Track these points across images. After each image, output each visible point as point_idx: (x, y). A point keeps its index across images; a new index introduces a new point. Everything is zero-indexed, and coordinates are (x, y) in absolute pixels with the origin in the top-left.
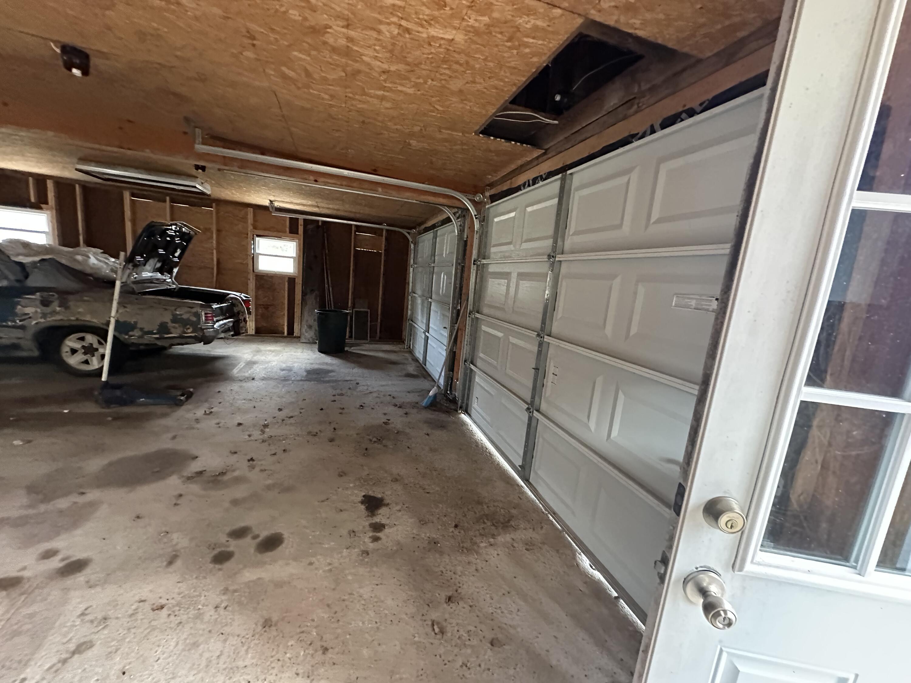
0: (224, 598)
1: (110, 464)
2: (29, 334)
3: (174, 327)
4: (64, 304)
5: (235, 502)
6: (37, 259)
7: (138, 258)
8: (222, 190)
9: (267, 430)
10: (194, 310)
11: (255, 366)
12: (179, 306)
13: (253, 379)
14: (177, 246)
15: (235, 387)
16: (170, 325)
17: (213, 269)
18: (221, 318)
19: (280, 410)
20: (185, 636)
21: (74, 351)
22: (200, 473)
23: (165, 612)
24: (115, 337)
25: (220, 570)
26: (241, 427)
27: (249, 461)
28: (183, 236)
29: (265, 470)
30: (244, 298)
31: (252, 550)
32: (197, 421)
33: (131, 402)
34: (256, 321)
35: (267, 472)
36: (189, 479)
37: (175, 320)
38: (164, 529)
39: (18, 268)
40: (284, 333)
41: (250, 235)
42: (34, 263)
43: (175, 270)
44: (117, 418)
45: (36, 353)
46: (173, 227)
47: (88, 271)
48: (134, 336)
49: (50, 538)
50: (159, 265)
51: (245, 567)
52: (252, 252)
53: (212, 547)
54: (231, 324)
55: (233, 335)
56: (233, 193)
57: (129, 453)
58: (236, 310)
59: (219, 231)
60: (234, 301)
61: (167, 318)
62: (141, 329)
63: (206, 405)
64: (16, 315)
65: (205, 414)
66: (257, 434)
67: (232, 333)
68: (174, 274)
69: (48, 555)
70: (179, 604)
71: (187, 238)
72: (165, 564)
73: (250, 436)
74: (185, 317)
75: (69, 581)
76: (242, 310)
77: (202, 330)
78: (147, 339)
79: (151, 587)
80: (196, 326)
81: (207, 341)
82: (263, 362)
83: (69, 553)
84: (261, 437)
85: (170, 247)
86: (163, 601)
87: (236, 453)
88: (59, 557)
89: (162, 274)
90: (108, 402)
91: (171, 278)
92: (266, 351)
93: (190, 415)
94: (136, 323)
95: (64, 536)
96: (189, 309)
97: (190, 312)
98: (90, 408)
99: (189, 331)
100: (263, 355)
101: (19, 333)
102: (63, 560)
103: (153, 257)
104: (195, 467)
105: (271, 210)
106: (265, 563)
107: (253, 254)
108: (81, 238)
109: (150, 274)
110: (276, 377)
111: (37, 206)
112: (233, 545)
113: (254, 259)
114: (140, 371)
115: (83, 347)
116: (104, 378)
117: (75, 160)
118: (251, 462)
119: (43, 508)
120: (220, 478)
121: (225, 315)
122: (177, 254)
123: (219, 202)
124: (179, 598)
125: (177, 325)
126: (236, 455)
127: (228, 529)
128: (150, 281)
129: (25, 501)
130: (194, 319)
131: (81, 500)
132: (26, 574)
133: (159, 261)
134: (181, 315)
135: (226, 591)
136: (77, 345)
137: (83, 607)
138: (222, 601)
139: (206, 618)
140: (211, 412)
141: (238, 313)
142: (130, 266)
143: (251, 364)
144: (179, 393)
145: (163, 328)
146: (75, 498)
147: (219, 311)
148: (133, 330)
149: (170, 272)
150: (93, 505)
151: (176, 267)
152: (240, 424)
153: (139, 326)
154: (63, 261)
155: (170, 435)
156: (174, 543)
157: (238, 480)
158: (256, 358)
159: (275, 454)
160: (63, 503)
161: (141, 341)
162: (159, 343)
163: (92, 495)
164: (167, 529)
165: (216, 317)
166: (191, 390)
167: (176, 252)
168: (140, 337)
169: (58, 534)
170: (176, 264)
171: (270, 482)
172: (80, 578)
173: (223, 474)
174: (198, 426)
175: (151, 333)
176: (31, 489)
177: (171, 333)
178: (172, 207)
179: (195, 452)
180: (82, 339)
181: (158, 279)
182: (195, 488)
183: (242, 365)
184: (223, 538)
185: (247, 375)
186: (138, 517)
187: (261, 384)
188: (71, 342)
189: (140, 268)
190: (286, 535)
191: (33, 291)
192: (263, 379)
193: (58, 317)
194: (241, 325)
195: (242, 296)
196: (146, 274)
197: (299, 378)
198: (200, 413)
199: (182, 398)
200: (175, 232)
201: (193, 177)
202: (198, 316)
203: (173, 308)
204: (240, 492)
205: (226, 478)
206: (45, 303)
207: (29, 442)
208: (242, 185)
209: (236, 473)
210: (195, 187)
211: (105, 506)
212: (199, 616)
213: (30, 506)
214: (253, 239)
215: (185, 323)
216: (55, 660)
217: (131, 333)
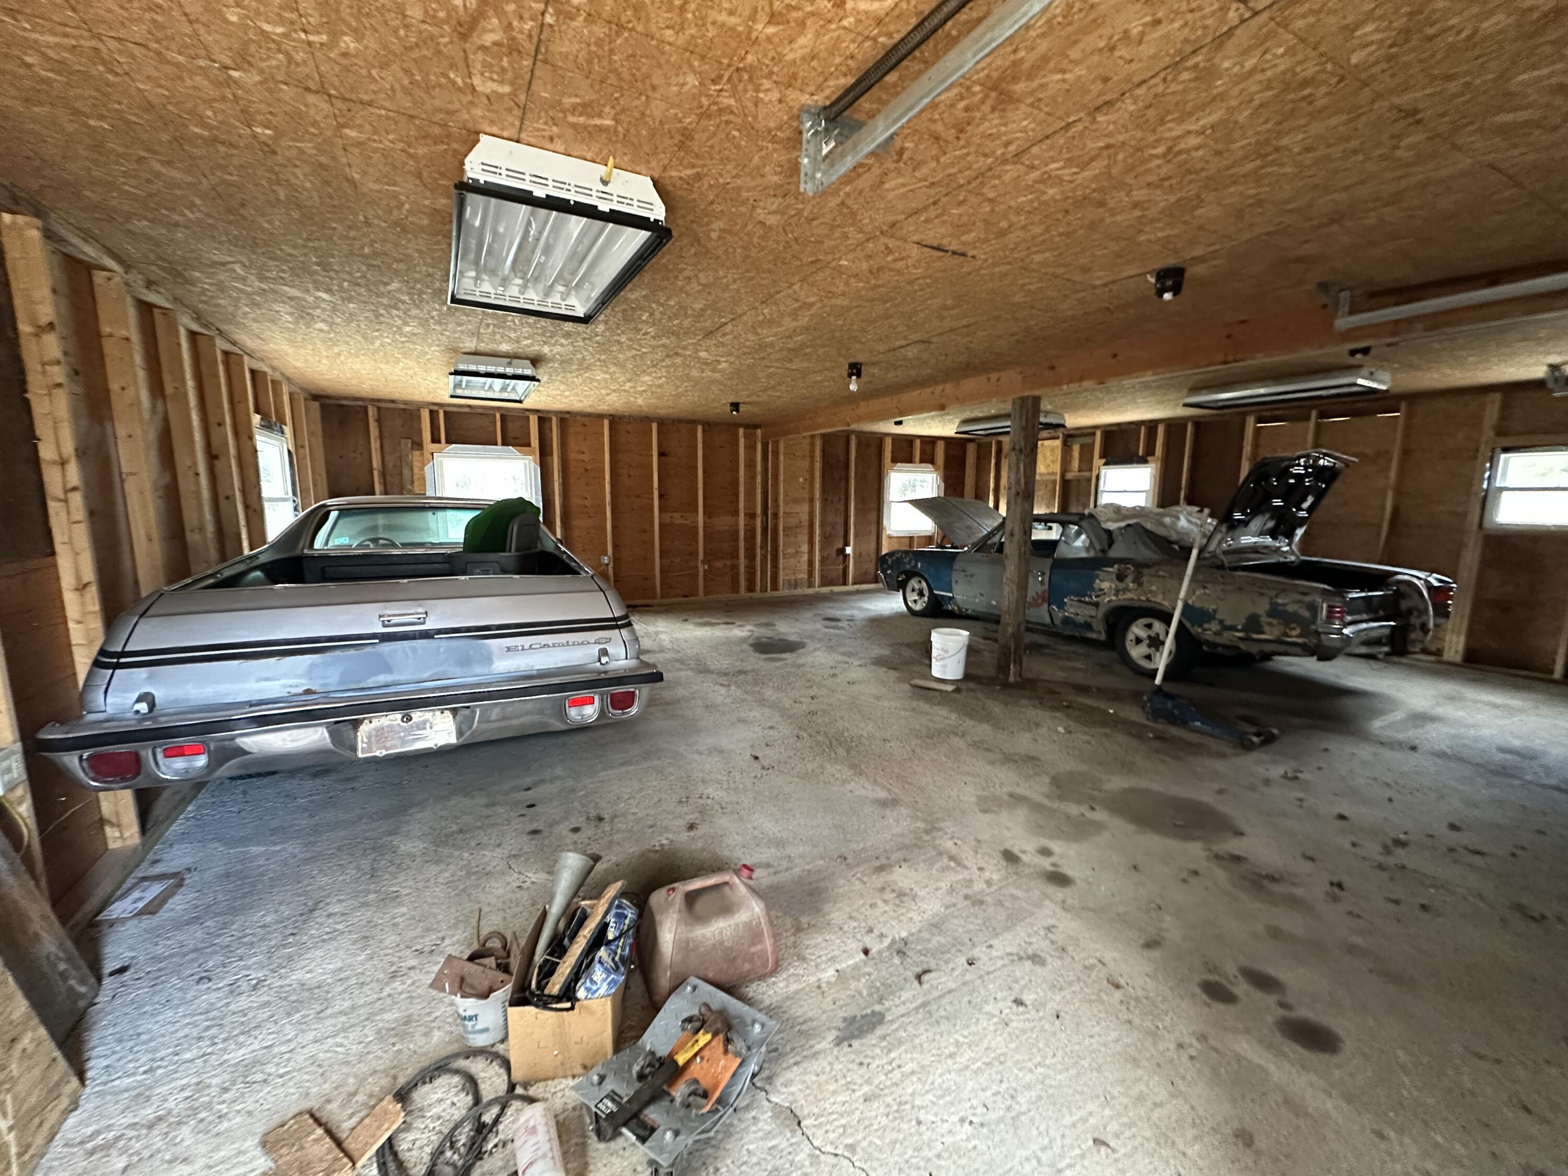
0: (1195, 1043)
1: (1132, 791)
2: (1100, 613)
3: (1270, 624)
4: (1137, 580)
5: (1275, 933)
6: (1123, 524)
7: (1238, 516)
8: (1419, 374)
9: (1400, 852)
10: (1308, 599)
11: (1430, 727)
12: (1283, 590)
13: (1414, 748)
14: (1307, 492)
15: (1364, 751)
16: (1264, 619)
17: (1380, 526)
18: (1365, 616)
19: (1453, 827)
20: (1128, 1041)
21: (1138, 641)
22: (1237, 859)
23: (1118, 995)
24: (1180, 623)
25: (1209, 1006)
26: (1342, 823)
27: (1332, 884)
28: (1321, 473)
29: (1359, 916)
30: (1436, 584)
31: (1270, 1020)
32: (1267, 782)
33: (1181, 722)
34: (1470, 634)
35: (1360, 921)
36: (1217, 857)
37: (1275, 612)
38: (1158, 901)
39: (1105, 536)
40: (1551, 672)
41: (1484, 450)
42: (1120, 529)
43: (1300, 532)
44: (1159, 737)
45: (1103, 637)
46: (1302, 461)
47: (1174, 537)
48: (1209, 632)
49: (1051, 837)
50: (1271, 524)
51: (1247, 1031)
52: (1485, 486)
53: (1211, 968)
54: (1387, 632)
55: (1387, 654)
56: (1444, 375)
57: (1155, 787)
58: (1404, 605)
59: (1406, 453)
60: (1403, 588)
61: (1262, 607)
62: (1221, 622)
63: (1293, 764)
64: (1093, 590)
65: (1285, 776)
66: (1373, 850)
67: (1386, 649)
68: (1297, 539)
69: (1045, 852)
70: (1137, 1000)
71: (1328, 475)
72: (1142, 942)
73: (1354, 845)
74: (1291, 608)
75: (1051, 889)
76: (1421, 607)
77: (1318, 634)
78: (1228, 637)
79: (1116, 955)
80: (1306, 626)
81: (1326, 655)
82: (1456, 722)
83: (1060, 862)
84: (1381, 859)
85: (1294, 494)
86: (1122, 982)
87: (1312, 859)
88: (1052, 859)
89: (1274, 537)
90: (1157, 714)
91: (1289, 545)
92: (1476, 702)
93: (1260, 770)
94: (1215, 611)
95: (1060, 843)
96: (1299, 597)
97: (1300, 602)
98: (1134, 714)
99: (1294, 633)
100: (1463, 708)
101: (1091, 611)
102: (1054, 865)
103: (1263, 512)
104: (1233, 846)
105: (1551, 385)
106: (1284, 1055)
107: (1487, 491)
108: (1182, 494)
109: (1254, 540)
110: (1479, 760)
111: (1143, 461)
112: (1242, 988)
113: (1486, 501)
114: (1211, 684)
115: (1149, 637)
116: (1158, 680)
117: (1185, 392)
118: (1336, 890)
119: (1056, 805)
120: (1265, 883)
121: (1376, 612)
122: (1305, 505)
123: (1414, 398)
124: (1140, 993)
125: (1275, 621)
126: (1309, 864)
127: (1244, 962)
128: (1255, 549)
129: (1046, 790)
130: (1306, 614)
131: (1090, 815)
132: (1025, 858)
133: (1271, 518)
134: (1284, 605)
135: (1202, 1038)
136: (1143, 634)
137: (1051, 922)
138: (1191, 1045)
139: (1162, 1046)
140: (1296, 778)
141: (1410, 612)
142: (1224, 528)
143: (1421, 718)
144: (1253, 729)
145: (1253, 624)
146: (1084, 809)
147: (1362, 604)
148: (1209, 622)
149: (1290, 535)
150: (1099, 827)
151: (1301, 526)
152: (1342, 817)
153: (1218, 616)
154: (1149, 526)
155: (1216, 786)
156: (1164, 925)
157: (1295, 903)
158: (1439, 711)
159: (1397, 902)
160: (1074, 810)
161: (1218, 640)
162: (1243, 646)
163: (1100, 815)
164: (1161, 903)
165: (1349, 614)
166: (1275, 731)
167: (1304, 500)
168: (1217, 633)
169: (1059, 838)
170: (1301, 522)
171: (1359, 940)
172: (1059, 893)
173: (1272, 878)
174: (1265, 790)
175: (1233, 628)
176: (1056, 781)
177: (1263, 633)
178: (1318, 427)
179: (1242, 825)
180: (1149, 626)
181: (1267, 547)
182: (1221, 875)
183: (1399, 715)
184: (1231, 969)
185: (1401, 736)
186: (1135, 867)
187: (1428, 764)
188: (1137, 630)
189: (1238, 531)
190: (1349, 1045)
191: (1110, 562)
192: (1442, 755)
193: (1129, 595)
194: (1413, 636)
195: (1431, 579)
196: (1247, 540)
197: (1553, 781)
198: (1276, 771)
199: (1255, 739)
200: (1306, 468)
201: (1354, 369)
202: (1313, 609)
203: (1274, 593)
204: (1291, 922)
205: (1275, 888)
206: (1121, 577)
207: (1070, 732)
208: (1463, 353)
209: (1299, 892)
210: (1356, 385)
211: (1106, 834)
212: (1154, 1034)
213: (1048, 797)
214: (1493, 460)
215: (1288, 619)
216: (1014, 950)
217: (1206, 626)
